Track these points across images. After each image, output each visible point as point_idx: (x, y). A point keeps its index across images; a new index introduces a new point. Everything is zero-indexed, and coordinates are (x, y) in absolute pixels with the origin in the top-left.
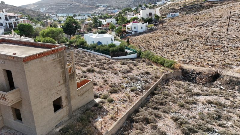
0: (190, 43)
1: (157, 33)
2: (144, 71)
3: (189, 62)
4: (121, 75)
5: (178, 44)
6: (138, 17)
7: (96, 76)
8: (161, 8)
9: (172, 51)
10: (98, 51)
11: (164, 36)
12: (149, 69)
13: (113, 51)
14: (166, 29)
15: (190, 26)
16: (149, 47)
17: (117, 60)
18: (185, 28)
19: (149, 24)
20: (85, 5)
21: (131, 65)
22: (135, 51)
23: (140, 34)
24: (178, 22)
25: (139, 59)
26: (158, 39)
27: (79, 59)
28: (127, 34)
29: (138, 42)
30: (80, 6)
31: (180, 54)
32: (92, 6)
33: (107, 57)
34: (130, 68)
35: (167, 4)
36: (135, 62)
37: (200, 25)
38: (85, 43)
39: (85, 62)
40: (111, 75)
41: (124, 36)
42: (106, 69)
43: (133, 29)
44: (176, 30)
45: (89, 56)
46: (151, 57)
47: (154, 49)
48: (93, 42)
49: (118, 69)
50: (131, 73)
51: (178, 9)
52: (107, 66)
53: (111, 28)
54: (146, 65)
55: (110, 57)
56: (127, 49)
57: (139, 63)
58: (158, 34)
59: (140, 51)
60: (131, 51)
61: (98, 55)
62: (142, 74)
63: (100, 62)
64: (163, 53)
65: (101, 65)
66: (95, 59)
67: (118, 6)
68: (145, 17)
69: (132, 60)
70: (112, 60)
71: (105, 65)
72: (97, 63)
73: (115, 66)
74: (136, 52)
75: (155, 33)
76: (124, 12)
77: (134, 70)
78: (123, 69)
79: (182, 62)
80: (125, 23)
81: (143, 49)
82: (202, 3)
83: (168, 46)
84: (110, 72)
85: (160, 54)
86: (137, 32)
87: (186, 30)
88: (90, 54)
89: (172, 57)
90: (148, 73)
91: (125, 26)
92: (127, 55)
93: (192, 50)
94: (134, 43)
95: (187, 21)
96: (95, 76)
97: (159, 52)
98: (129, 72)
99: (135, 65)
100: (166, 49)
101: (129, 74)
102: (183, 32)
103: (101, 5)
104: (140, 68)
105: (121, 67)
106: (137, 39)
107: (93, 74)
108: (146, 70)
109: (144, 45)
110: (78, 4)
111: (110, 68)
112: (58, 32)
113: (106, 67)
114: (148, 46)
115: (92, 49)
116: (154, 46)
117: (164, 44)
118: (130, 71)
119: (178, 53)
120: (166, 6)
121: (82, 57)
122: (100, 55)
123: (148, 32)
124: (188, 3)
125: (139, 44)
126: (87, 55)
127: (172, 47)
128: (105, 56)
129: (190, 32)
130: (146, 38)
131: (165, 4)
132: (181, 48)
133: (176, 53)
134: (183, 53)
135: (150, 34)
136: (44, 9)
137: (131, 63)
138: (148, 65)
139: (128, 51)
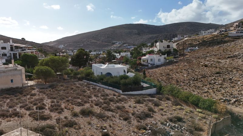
0: (227, 76)
1: (179, 65)
2: (171, 114)
3: (235, 102)
4: (135, 122)
5: (210, 78)
6: (154, 50)
7: (92, 122)
8: (178, 44)
9: (203, 87)
10: (106, 84)
11: (189, 69)
12: (178, 111)
13: (125, 85)
14: (189, 61)
15: (219, 57)
16: (171, 81)
17: (129, 97)
18: (212, 60)
19: (167, 56)
20: (101, 42)
21: (151, 105)
22: (153, 84)
23: (158, 66)
24: (202, 54)
25: (161, 96)
26: (181, 72)
27: (78, 94)
28: (143, 67)
29: (156, 75)
30: (96, 43)
31: (217, 91)
32: (108, 43)
33: (117, 92)
34: (149, 109)
35: (184, 40)
36: (155, 99)
37: (232, 57)
38: (92, 74)
39: (84, 98)
40: (118, 121)
41: (139, 69)
42: (112, 111)
43: (149, 61)
44: (201, 62)
45: (92, 90)
46: (176, 93)
47: (178, 83)
48: (102, 73)
49: (131, 110)
50: (152, 119)
51: (196, 44)
52: (115, 105)
53: (125, 61)
54: (173, 105)
55: (121, 92)
56: (143, 82)
57: (161, 101)
58: (180, 67)
59: (161, 85)
60: (148, 85)
61: (106, 88)
62: (171, 120)
63: (106, 99)
64: (191, 89)
65: (106, 104)
66: (100, 95)
67: (133, 43)
68: (163, 50)
69: (151, 97)
70: (123, 96)
71: (111, 103)
72: (101, 100)
73: (126, 106)
74: (155, 87)
75: (175, 65)
76: (139, 47)
77: (155, 112)
78: (139, 110)
79: (222, 102)
80: (140, 56)
81: (163, 84)
82: (223, 38)
83: (197, 80)
84: (118, 115)
85: (186, 89)
86: (154, 64)
87: (214, 62)
88: (96, 87)
89: (206, 94)
90: (179, 120)
91: (140, 59)
92: (143, 90)
93: (232, 85)
94: (151, 76)
95: (214, 52)
96: (89, 123)
97: (185, 87)
98: (148, 117)
99: (157, 105)
100: (194, 84)
101: (148, 120)
102: (211, 64)
103: (117, 42)
104: (165, 110)
105: (135, 107)
106: (154, 71)
107: (88, 119)
108: (175, 114)
109: (165, 78)
110: (95, 41)
111: (118, 108)
112: (59, 61)
113: (113, 106)
114: (169, 80)
115: (99, 82)
116: (177, 80)
117: (189, 77)
118: (150, 115)
119: (214, 88)
120: (183, 41)
121: (82, 91)
122: (108, 89)
123: (167, 65)
124: (206, 39)
125: (158, 77)
126: (91, 89)
127: (202, 81)
128: (114, 91)
129: (221, 65)
130: (166, 71)
131: (181, 39)
132: (215, 83)
133: (210, 88)
134: (220, 89)
135: (170, 67)
136: (63, 46)
137: (150, 101)
138: (176, 105)
139: (145, 85)
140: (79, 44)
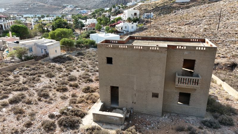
6: (121, 17)
14: (157, 28)
15: (179, 24)
19: (138, 23)
43: (124, 29)
44: (167, 29)
51: (150, 9)
68: (132, 17)
76: (97, 12)
86: (128, 31)
87: (177, 28)
91: (114, 27)
103: (68, 6)
110: (42, 4)
120: (138, 7)
123: (139, 31)
124: (158, 4)
131: (136, 4)
140: (24, 8)
